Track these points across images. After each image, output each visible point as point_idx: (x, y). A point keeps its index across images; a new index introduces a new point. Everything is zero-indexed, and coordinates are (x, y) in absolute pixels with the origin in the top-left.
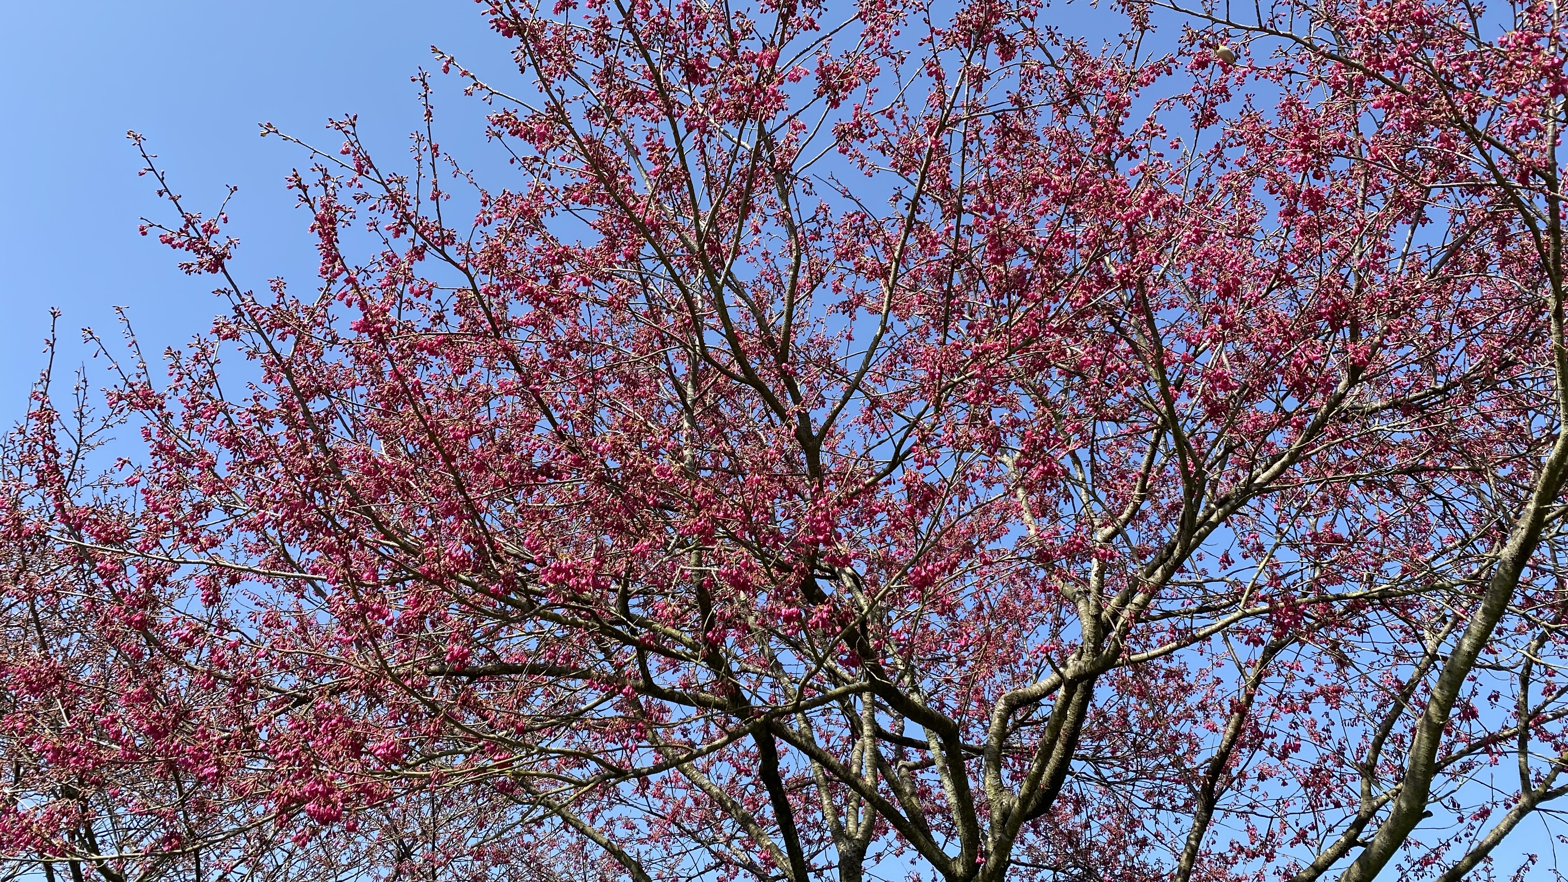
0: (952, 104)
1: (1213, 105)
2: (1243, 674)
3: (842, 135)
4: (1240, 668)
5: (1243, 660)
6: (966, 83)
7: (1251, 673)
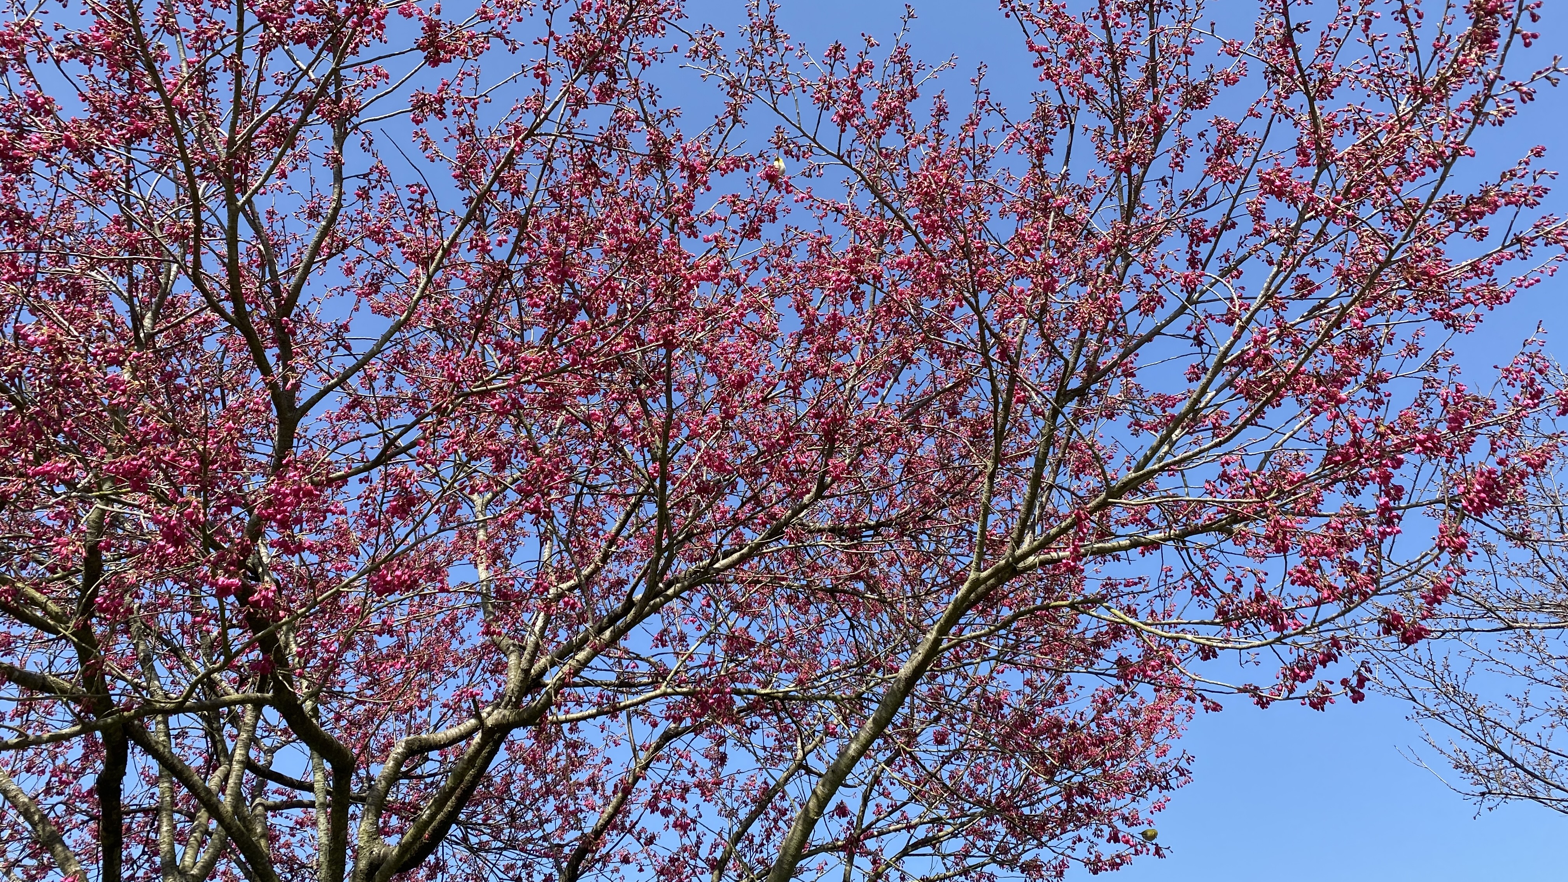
0: (547, 114)
1: (761, 221)
2: (635, 756)
3: (420, 104)
4: (634, 750)
5: (639, 743)
6: (564, 103)
7: (643, 755)
